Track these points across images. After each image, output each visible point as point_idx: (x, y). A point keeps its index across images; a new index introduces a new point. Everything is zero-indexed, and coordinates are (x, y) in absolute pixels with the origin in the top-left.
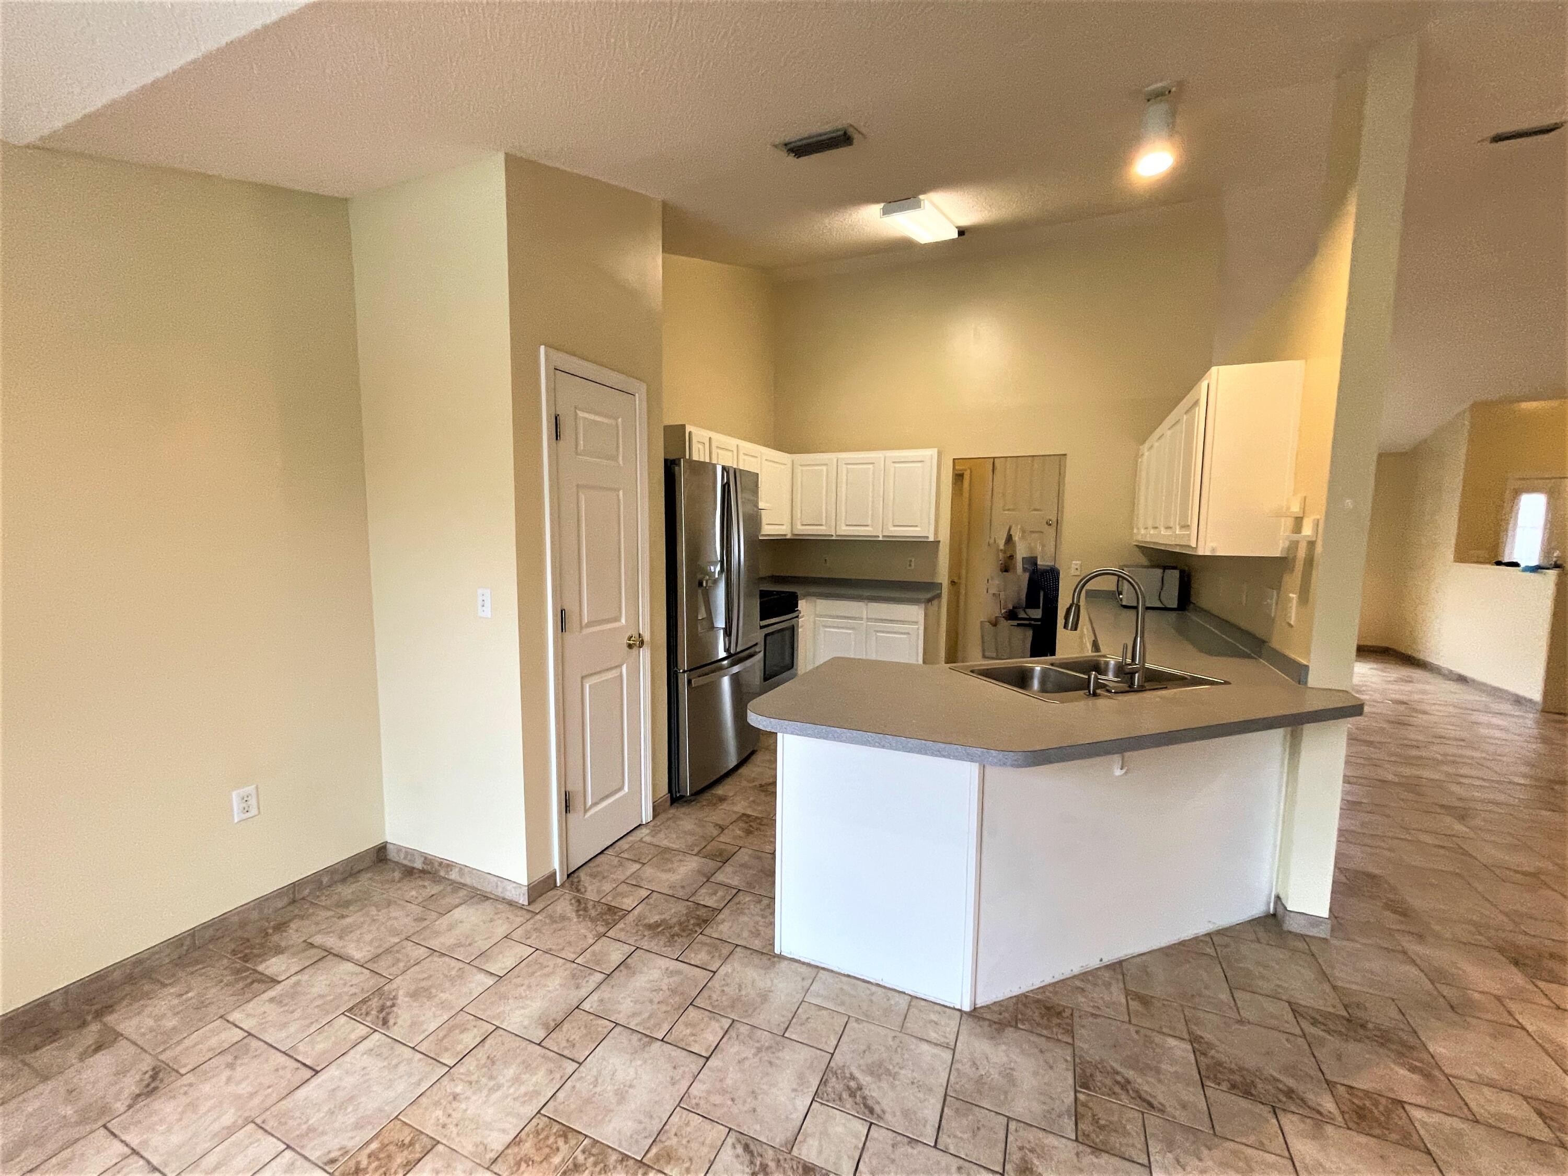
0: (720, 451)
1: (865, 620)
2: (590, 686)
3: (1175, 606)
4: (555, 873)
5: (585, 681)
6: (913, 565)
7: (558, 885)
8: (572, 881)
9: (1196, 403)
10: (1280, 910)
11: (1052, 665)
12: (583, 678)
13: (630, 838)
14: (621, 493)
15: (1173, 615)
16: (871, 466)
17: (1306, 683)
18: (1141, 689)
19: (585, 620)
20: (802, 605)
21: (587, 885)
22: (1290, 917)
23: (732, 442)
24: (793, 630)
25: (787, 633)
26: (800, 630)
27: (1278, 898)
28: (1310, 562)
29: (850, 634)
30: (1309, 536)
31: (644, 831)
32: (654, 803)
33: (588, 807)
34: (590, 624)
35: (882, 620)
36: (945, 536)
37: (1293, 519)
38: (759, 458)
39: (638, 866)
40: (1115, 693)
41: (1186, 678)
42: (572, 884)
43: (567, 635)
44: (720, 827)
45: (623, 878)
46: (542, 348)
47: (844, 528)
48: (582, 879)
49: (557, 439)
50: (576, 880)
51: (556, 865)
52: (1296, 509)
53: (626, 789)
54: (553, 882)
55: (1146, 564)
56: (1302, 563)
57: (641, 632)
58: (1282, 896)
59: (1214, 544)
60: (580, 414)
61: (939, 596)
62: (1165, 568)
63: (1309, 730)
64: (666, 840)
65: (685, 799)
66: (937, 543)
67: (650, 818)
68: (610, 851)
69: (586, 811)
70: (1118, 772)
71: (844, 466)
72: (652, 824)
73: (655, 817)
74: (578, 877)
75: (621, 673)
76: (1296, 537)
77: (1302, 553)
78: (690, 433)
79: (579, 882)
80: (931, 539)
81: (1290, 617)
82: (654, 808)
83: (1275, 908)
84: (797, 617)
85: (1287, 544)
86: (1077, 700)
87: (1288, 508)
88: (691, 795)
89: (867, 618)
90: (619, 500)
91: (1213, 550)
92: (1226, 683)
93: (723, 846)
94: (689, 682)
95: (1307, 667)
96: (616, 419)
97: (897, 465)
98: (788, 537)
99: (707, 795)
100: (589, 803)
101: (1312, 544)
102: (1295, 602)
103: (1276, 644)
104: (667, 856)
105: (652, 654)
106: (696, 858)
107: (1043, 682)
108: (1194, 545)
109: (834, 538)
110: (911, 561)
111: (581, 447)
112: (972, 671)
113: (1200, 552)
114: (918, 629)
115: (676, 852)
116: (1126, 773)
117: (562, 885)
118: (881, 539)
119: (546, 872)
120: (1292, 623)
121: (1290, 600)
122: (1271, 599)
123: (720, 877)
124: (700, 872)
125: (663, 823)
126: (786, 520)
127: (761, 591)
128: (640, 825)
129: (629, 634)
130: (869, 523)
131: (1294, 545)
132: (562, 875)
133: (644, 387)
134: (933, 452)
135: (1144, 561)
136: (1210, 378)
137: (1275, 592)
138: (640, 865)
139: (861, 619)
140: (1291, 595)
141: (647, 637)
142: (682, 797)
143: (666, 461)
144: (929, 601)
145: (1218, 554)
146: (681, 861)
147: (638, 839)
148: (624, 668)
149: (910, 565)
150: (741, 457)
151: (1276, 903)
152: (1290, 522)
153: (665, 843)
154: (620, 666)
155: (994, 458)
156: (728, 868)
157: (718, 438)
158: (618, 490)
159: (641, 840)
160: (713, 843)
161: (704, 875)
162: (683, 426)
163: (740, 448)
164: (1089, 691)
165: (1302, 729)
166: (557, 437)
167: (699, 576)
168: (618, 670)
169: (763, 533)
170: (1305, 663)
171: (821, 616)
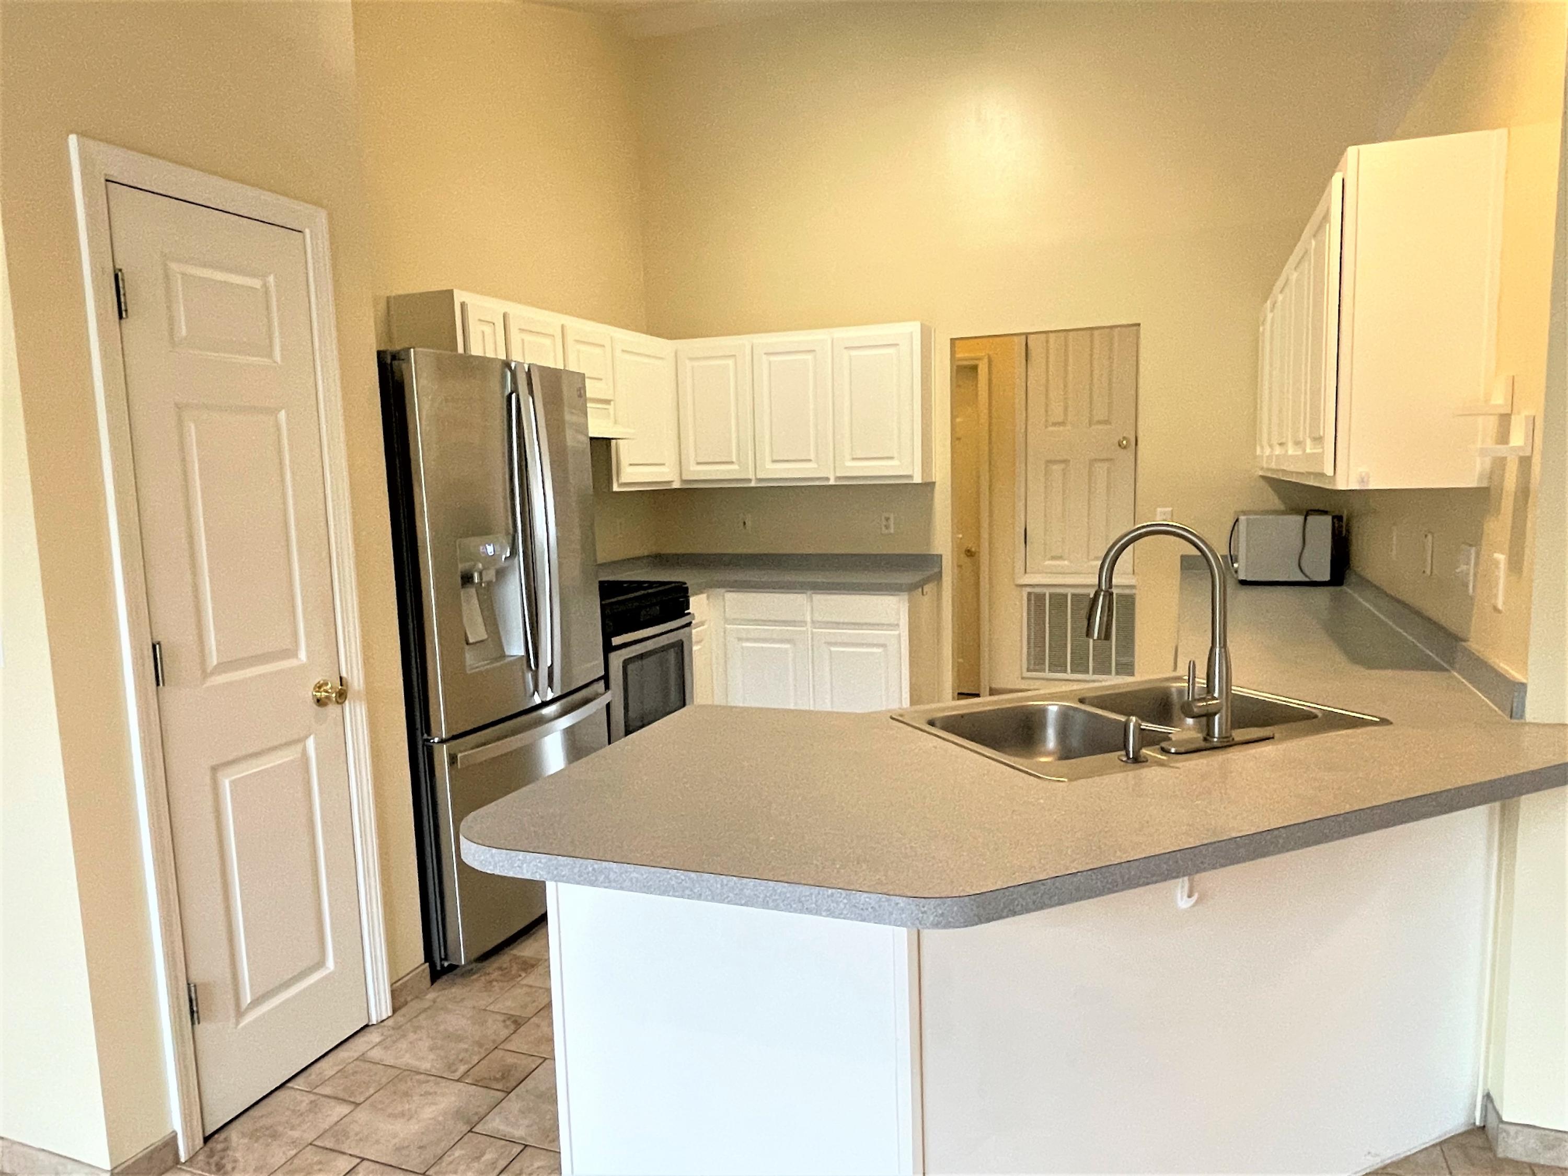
0: (528, 338)
1: (809, 625)
2: (233, 783)
3: (1327, 577)
4: (174, 1138)
5: (220, 775)
6: (892, 526)
7: (183, 1160)
8: (211, 1150)
9: (1326, 218)
10: (1492, 1122)
11: (1082, 701)
12: (214, 769)
13: (342, 1054)
14: (282, 415)
15: (1321, 597)
16: (809, 357)
17: (1522, 716)
18: (1227, 744)
19: (214, 660)
20: (698, 604)
21: (238, 1155)
22: (1508, 1133)
23: (552, 320)
24: (680, 649)
25: (672, 656)
26: (695, 648)
27: (1488, 1097)
28: (1524, 492)
29: (786, 650)
30: (1520, 448)
31: (374, 1037)
32: (392, 985)
33: (244, 1006)
34: (223, 667)
35: (837, 625)
36: (942, 474)
37: (1496, 417)
38: (608, 349)
39: (344, 1109)
40: (1176, 753)
41: (1316, 717)
42: (211, 1154)
43: (165, 690)
44: (515, 1022)
45: (310, 1136)
46: (73, 140)
47: (770, 466)
48: (234, 1144)
49: (121, 317)
50: (220, 1146)
51: (176, 1123)
52: (1499, 400)
53: (330, 964)
54: (171, 1157)
55: (1282, 507)
56: (1511, 498)
57: (344, 675)
58: (1493, 1094)
59: (1363, 469)
60: (174, 266)
61: (939, 576)
62: (1308, 513)
63: (1529, 804)
64: (408, 1055)
65: (457, 971)
66: (929, 486)
67: (387, 1010)
68: (298, 1084)
69: (240, 1013)
70: (1184, 903)
71: (764, 357)
72: (390, 1023)
73: (394, 1011)
74: (226, 1139)
75: (304, 753)
76: (1502, 450)
77: (1510, 482)
78: (463, 305)
79: (225, 1150)
80: (918, 479)
81: (1496, 596)
82: (395, 994)
83: (1485, 1116)
84: (689, 624)
85: (1488, 461)
86: (1101, 772)
87: (1487, 401)
88: (468, 962)
89: (813, 622)
90: (278, 429)
91: (1362, 481)
92: (1384, 722)
93: (510, 1059)
94: (453, 759)
95: (1524, 685)
96: (264, 276)
97: (854, 353)
98: (676, 485)
99: (504, 959)
100: (247, 998)
101: (1525, 462)
102: (1503, 566)
103: (1473, 645)
104: (402, 1087)
105: (369, 710)
106: (460, 1085)
107: (1063, 734)
108: (1330, 472)
109: (753, 484)
110: (887, 519)
111: (183, 330)
112: (931, 723)
113: (1341, 485)
114: (899, 635)
115: (422, 1077)
116: (1197, 903)
117: (191, 1160)
118: (832, 482)
119: (156, 1138)
120: (1500, 606)
121: (1496, 563)
122: (1468, 564)
123: (495, 1124)
124: (458, 1114)
125: (410, 1020)
126: (669, 455)
127: (602, 584)
128: (367, 1026)
129: (319, 679)
130: (812, 457)
131: (1500, 463)
132: (189, 1137)
133: (322, 217)
134: (914, 327)
135: (1275, 502)
136: (1346, 170)
137: (1473, 550)
138: (350, 1108)
139: (803, 623)
140: (1496, 555)
141: (356, 681)
142: (452, 968)
143: (380, 354)
144: (920, 585)
145: (1372, 486)
146: (427, 1093)
147: (356, 1055)
148: (311, 743)
149: (887, 527)
150: (572, 347)
151: (1485, 1109)
152: (1492, 423)
153: (407, 1060)
154: (302, 740)
155: (1027, 335)
156: (513, 1104)
157: (520, 312)
158: (274, 412)
159: (362, 1058)
160: (499, 1054)
161: (468, 1122)
162: (451, 292)
163: (568, 332)
164: (1127, 755)
165: (1518, 801)
166: (121, 313)
167: (462, 567)
168: (299, 747)
169: (624, 479)
170: (1518, 677)
171: (734, 621)
